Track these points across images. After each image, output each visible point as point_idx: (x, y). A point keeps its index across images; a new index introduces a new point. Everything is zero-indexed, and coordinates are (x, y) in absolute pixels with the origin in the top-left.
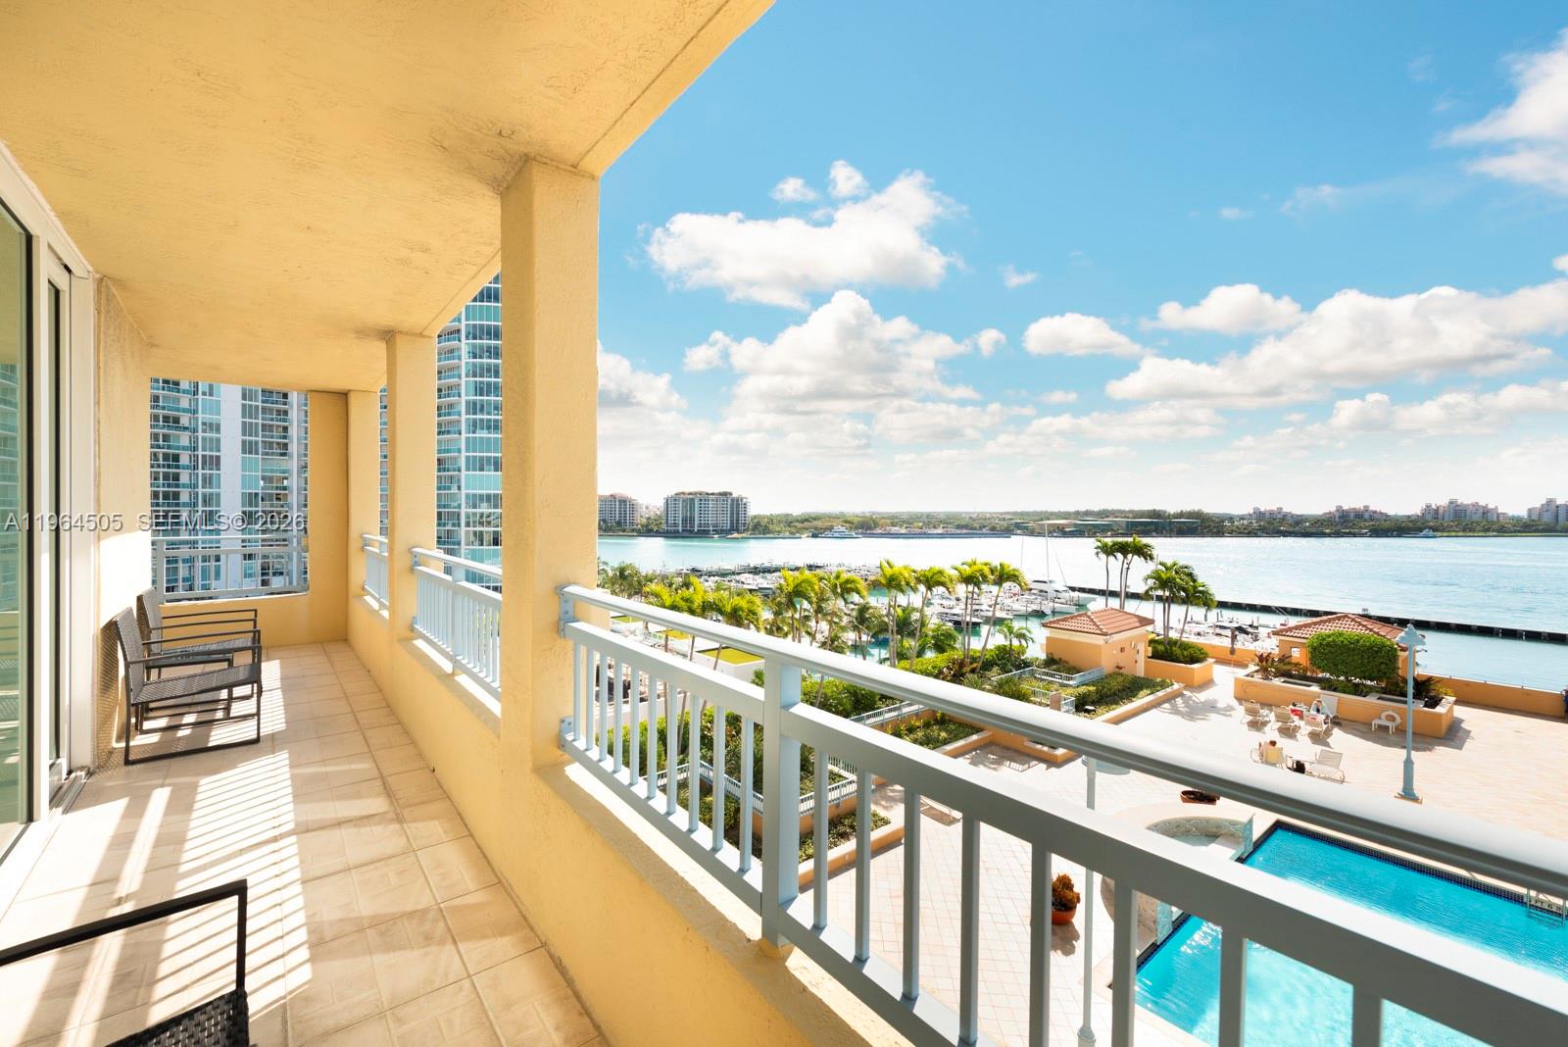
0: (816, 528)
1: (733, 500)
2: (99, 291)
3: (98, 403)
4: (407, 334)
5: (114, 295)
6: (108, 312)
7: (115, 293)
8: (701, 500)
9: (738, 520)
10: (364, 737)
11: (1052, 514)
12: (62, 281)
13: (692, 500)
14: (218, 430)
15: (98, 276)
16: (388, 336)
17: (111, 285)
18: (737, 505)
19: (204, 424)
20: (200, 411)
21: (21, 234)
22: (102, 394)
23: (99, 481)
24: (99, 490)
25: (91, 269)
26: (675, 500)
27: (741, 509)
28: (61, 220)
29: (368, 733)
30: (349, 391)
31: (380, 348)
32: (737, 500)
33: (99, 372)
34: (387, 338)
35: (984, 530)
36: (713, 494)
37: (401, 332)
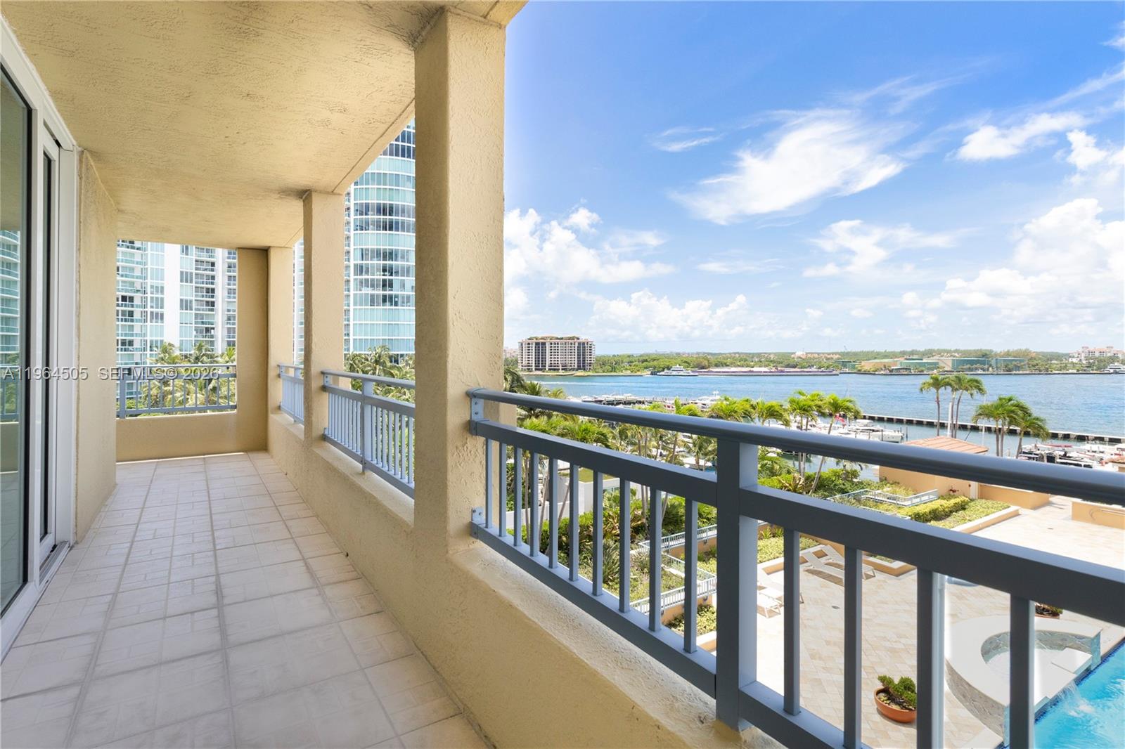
0: (655, 367)
1: (579, 344)
2: (81, 161)
3: (79, 249)
4: (320, 192)
5: (91, 165)
6: (87, 178)
7: (92, 164)
8: (551, 344)
9: (584, 361)
10: (287, 526)
11: (878, 353)
12: (53, 152)
13: (544, 344)
14: (162, 292)
15: (80, 149)
16: (305, 195)
17: (90, 158)
18: (583, 349)
19: (152, 287)
20: (149, 277)
21: (23, 108)
22: (82, 243)
23: (79, 313)
24: (79, 320)
25: (75, 143)
26: (529, 344)
27: (587, 351)
28: (53, 99)
29: (289, 523)
30: (270, 247)
31: (298, 206)
32: (584, 344)
33: (80, 226)
34: (304, 197)
35: (814, 369)
36: (562, 339)
37: (316, 191)
